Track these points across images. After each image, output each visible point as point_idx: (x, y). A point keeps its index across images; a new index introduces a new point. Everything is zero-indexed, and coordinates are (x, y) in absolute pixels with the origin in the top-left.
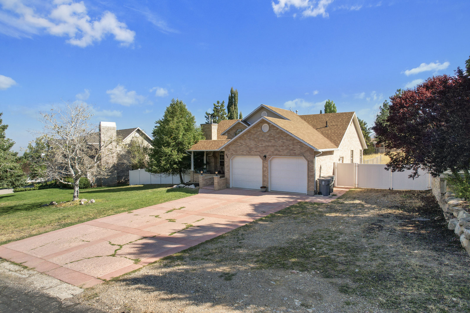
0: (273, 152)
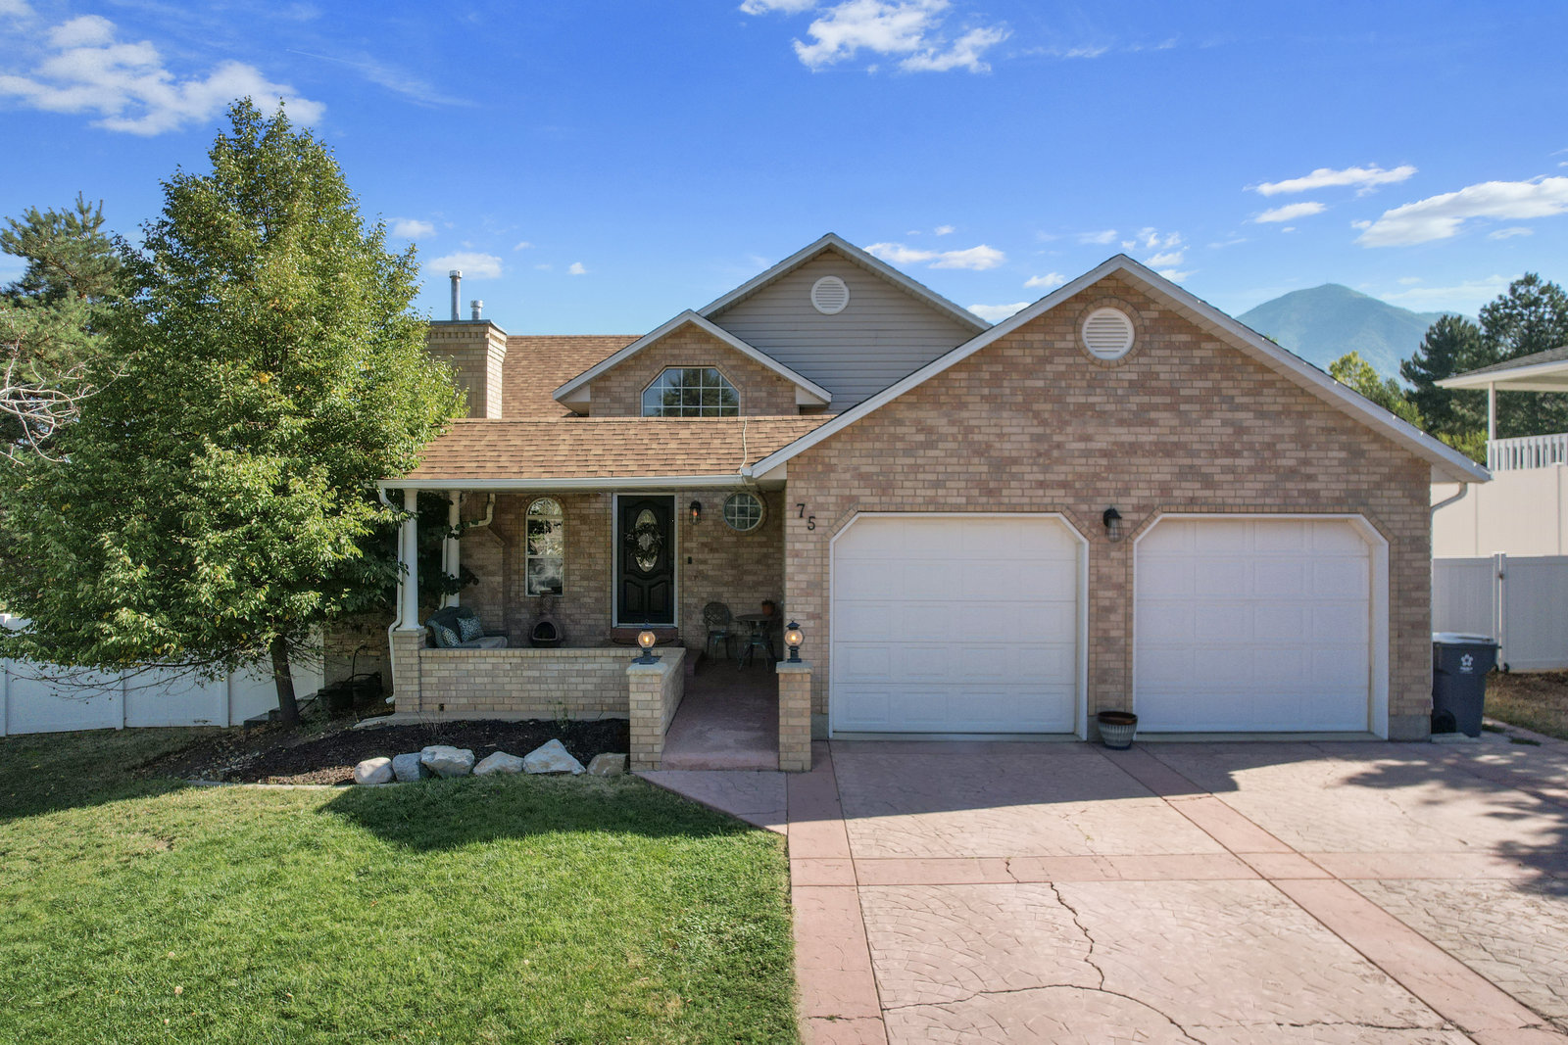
0: (1165, 489)
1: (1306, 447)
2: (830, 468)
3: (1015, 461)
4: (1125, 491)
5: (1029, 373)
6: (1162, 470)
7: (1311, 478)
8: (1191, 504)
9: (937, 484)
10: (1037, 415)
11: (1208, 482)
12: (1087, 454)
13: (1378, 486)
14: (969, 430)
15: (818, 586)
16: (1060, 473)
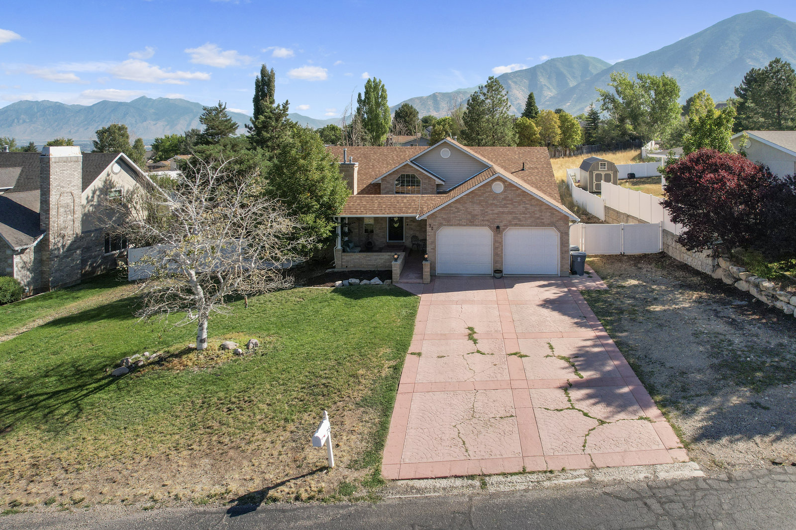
0: (510, 222)
1: (541, 212)
2: (437, 217)
3: (477, 215)
4: (501, 222)
5: (480, 196)
6: (510, 217)
7: (543, 219)
8: (516, 225)
9: (460, 220)
10: (482, 205)
11: (520, 220)
12: (493, 214)
13: (557, 221)
14: (467, 208)
15: (434, 242)
16: (487, 218)
